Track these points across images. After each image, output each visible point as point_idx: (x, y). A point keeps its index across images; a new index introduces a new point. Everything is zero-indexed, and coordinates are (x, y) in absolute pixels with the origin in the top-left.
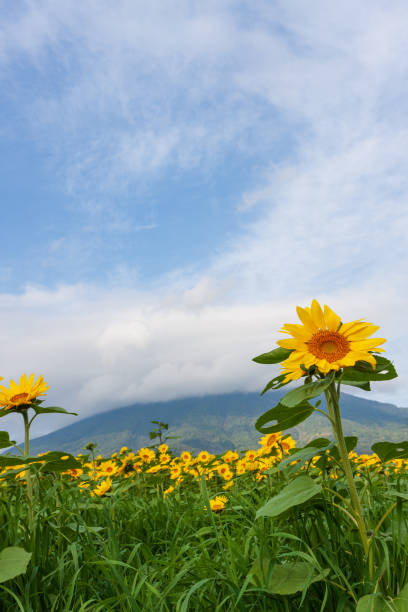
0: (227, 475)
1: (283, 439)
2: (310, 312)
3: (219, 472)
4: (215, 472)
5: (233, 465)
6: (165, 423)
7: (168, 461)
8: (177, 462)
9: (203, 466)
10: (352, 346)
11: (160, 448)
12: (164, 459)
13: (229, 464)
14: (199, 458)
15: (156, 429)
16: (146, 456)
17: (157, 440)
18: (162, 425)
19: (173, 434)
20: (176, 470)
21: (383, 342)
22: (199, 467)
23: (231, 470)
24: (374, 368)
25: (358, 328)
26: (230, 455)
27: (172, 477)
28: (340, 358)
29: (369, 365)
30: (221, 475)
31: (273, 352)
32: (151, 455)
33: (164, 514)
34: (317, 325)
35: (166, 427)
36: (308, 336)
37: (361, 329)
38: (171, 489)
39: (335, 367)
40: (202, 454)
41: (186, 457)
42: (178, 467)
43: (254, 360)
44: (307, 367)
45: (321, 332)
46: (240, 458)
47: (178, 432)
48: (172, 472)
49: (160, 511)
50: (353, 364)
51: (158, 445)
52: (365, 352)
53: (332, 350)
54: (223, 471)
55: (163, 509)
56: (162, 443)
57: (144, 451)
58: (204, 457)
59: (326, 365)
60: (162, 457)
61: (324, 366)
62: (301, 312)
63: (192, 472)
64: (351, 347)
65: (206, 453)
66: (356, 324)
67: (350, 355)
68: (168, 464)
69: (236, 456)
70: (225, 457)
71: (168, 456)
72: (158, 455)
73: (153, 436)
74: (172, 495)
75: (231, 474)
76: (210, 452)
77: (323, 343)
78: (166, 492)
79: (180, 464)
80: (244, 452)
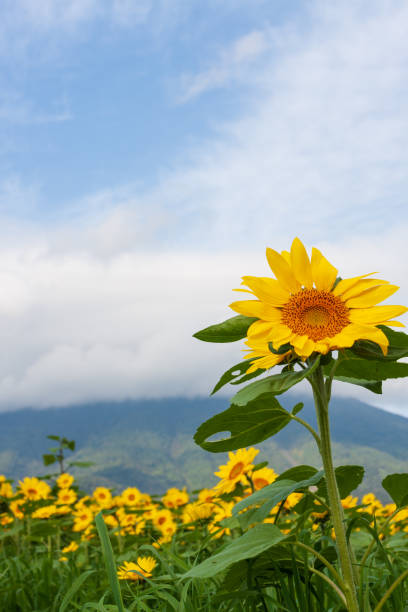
0: (168, 528)
1: (254, 470)
2: (288, 259)
3: (155, 522)
4: (149, 523)
5: (178, 510)
6: (69, 440)
7: (72, 500)
8: (87, 504)
9: (128, 511)
10: (353, 316)
11: (60, 480)
12: (66, 498)
13: (172, 510)
14: (123, 499)
15: (54, 449)
16: (32, 491)
17: (55, 468)
18: (65, 442)
19: (86, 459)
20: (84, 517)
21: (401, 311)
22: (120, 512)
23: (174, 521)
24: (385, 353)
25: (365, 287)
26: (174, 496)
27: (77, 528)
28: (332, 334)
29: (376, 347)
30: (158, 527)
31: (227, 323)
32: (43, 490)
33: (52, 583)
34: (299, 279)
35: (72, 446)
36: (284, 297)
37: (370, 289)
38: (73, 546)
39: (322, 348)
40: (128, 491)
41: (102, 496)
42: (88, 512)
43: (196, 336)
44: (276, 347)
45: (306, 291)
46: (191, 501)
47: (95, 457)
48: (77, 520)
49: (47, 579)
50: (350, 345)
51: (56, 475)
52: (373, 327)
53: (321, 321)
54: (162, 521)
55: (50, 576)
56: (63, 472)
57: (29, 483)
58: (132, 497)
59: (306, 345)
60: (62, 494)
61: (304, 346)
62: (273, 258)
63: (110, 520)
64: (351, 318)
65: (134, 491)
66: (361, 281)
67: (347, 330)
68: (72, 506)
69: (184, 498)
70: (165, 500)
71: (72, 494)
72: (55, 491)
73: (49, 460)
74: (72, 557)
75: (174, 527)
76: (142, 490)
77: (307, 310)
78: (66, 550)
79: (92, 508)
80: (197, 492)
